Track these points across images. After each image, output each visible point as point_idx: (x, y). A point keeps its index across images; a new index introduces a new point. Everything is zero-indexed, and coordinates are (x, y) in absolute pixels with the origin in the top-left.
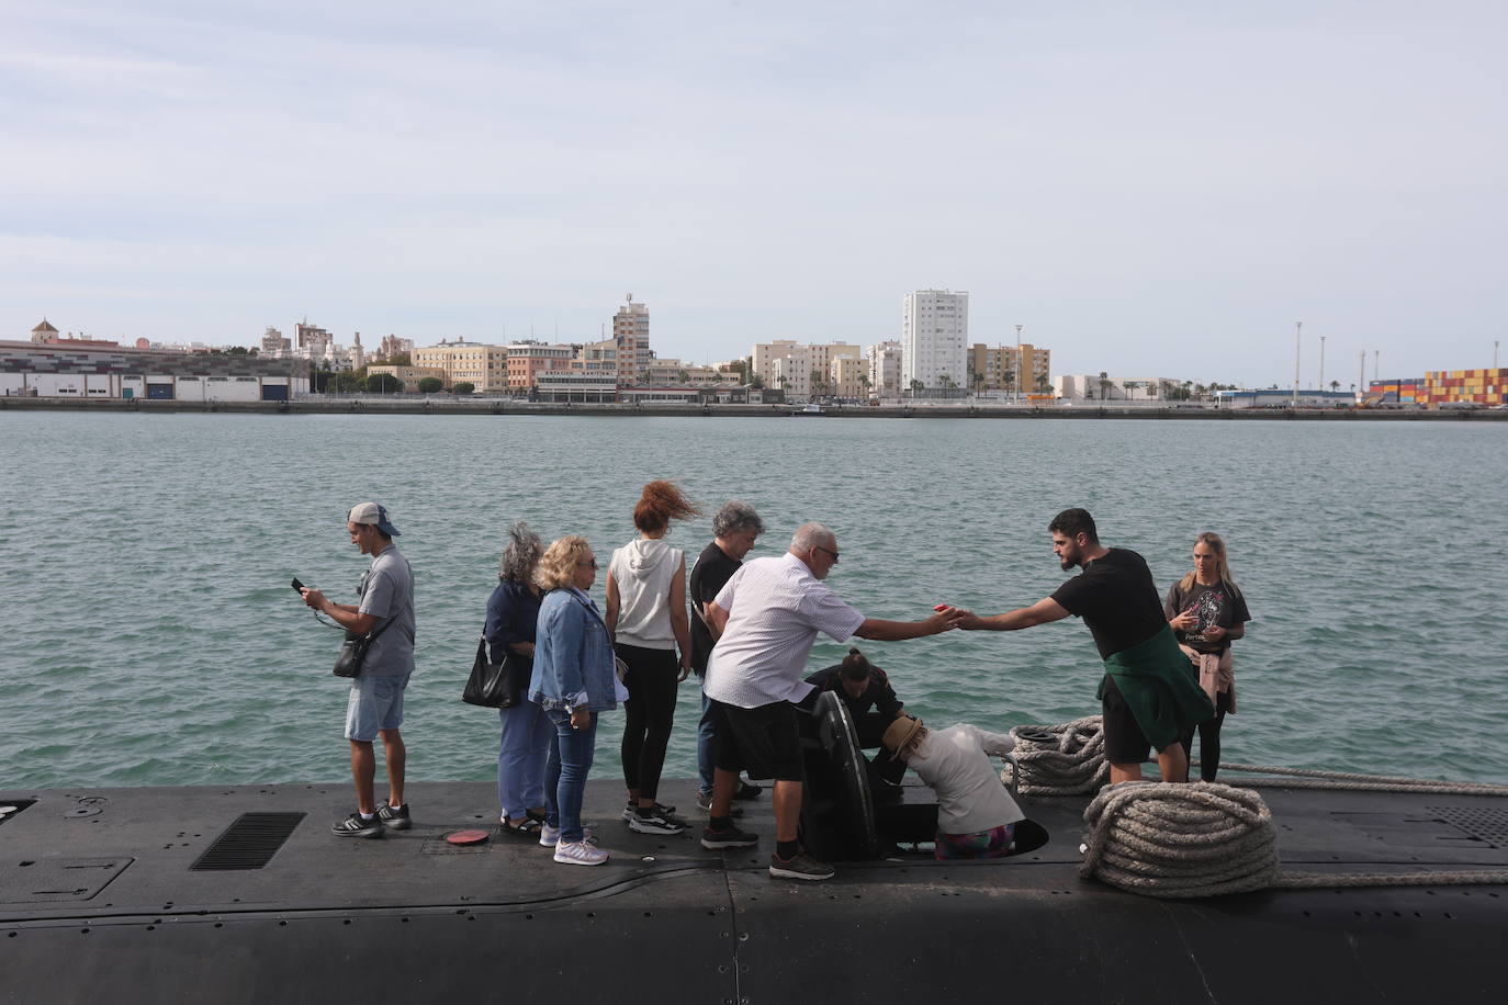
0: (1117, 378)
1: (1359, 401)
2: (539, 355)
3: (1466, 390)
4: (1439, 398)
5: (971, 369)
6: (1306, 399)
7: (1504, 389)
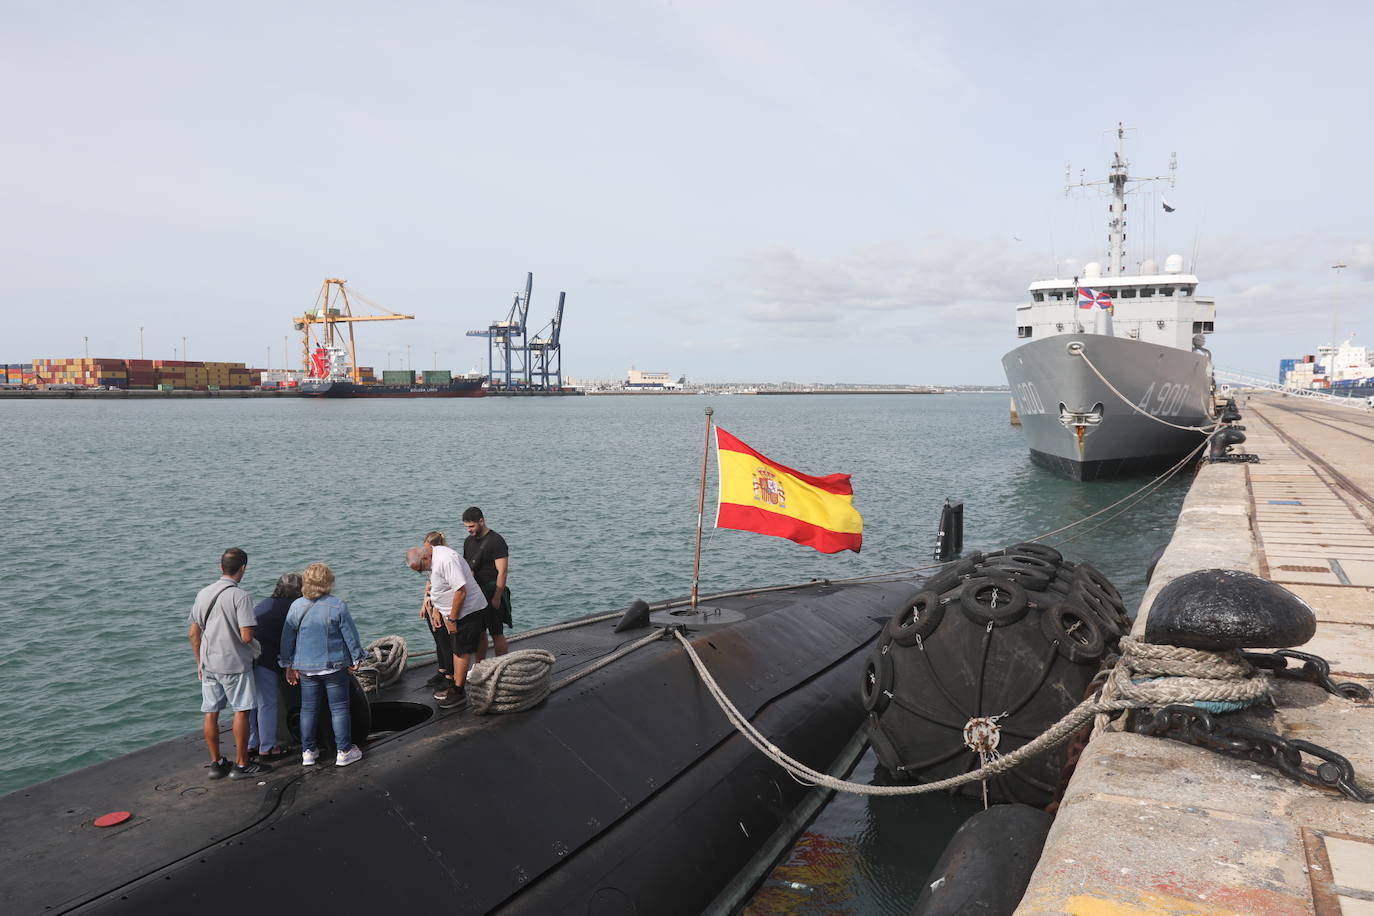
3: (68, 374)
4: (44, 381)
7: (99, 374)
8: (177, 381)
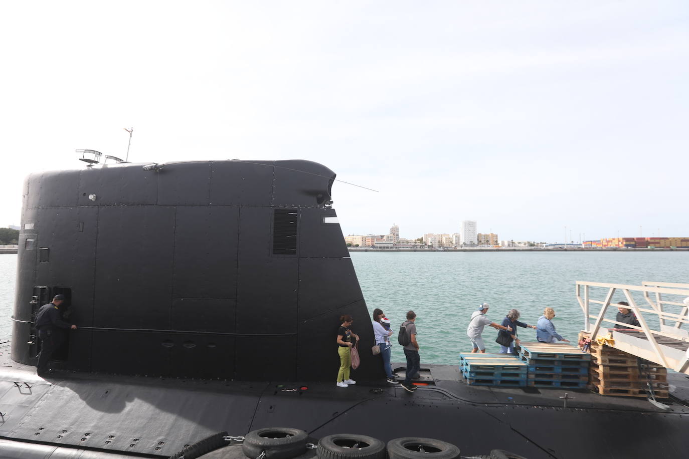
0: (516, 241)
1: (583, 246)
2: (373, 238)
3: (613, 243)
4: (605, 246)
5: (478, 240)
6: (568, 246)
7: (624, 243)
8: (656, 245)
